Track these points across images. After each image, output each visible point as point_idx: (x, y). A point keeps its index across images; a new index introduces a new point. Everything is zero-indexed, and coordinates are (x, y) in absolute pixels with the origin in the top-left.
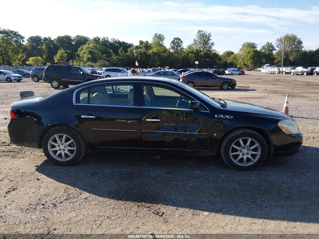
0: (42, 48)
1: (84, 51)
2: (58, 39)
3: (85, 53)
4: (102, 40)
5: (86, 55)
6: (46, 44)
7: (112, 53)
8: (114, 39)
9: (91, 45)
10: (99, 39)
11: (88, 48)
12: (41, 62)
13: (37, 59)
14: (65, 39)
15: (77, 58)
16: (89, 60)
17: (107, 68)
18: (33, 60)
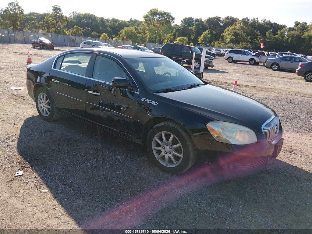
0: (192, 29)
1: (229, 32)
2: (208, 20)
3: (229, 35)
4: (251, 21)
5: (229, 37)
6: (197, 25)
7: (258, 35)
8: (264, 20)
9: (237, 27)
10: (248, 20)
11: (233, 29)
12: (186, 42)
13: (183, 39)
14: (215, 20)
15: (220, 39)
16: (231, 41)
17: (231, 50)
18: (180, 40)
